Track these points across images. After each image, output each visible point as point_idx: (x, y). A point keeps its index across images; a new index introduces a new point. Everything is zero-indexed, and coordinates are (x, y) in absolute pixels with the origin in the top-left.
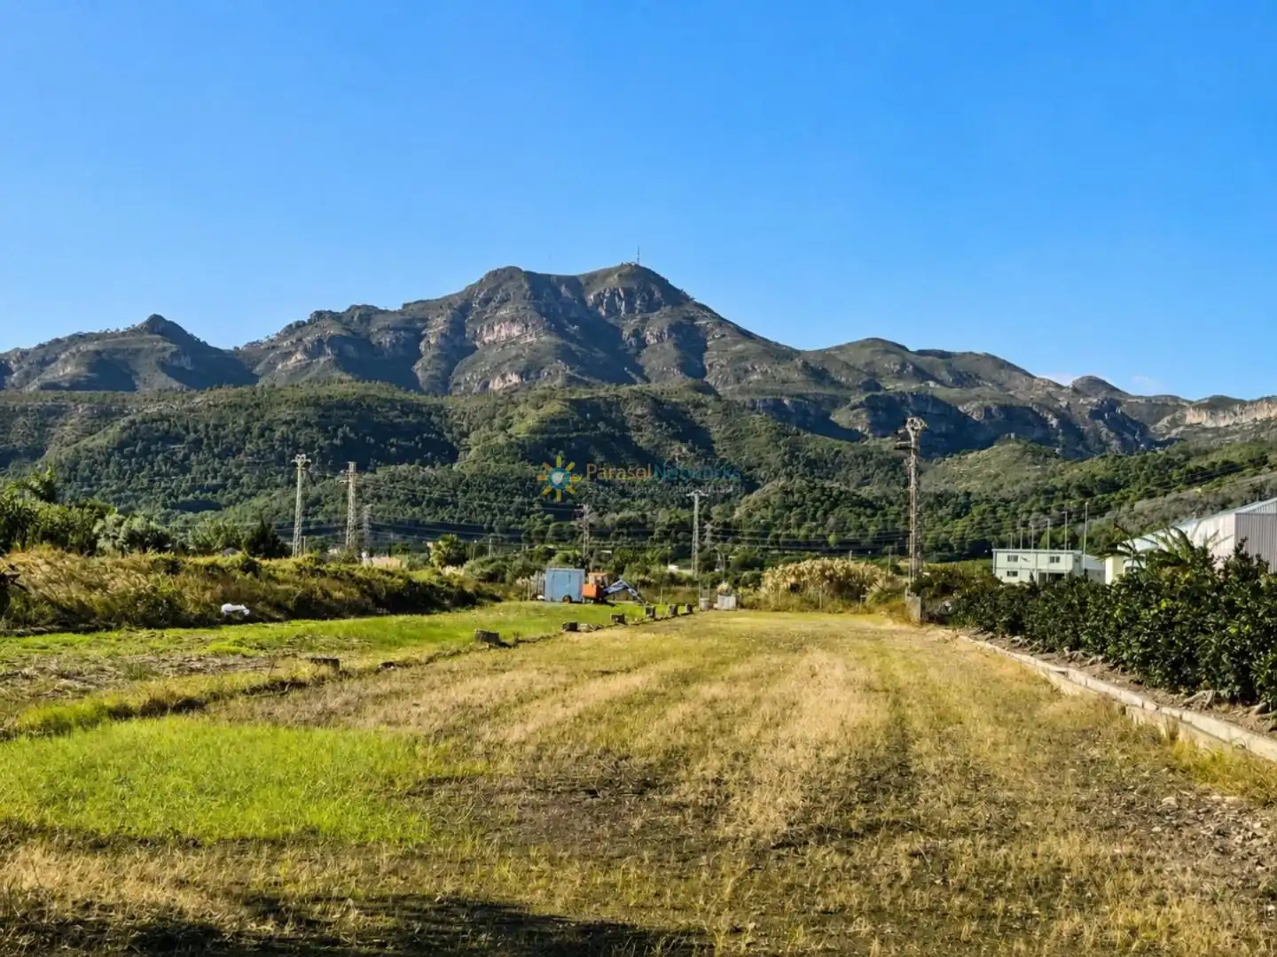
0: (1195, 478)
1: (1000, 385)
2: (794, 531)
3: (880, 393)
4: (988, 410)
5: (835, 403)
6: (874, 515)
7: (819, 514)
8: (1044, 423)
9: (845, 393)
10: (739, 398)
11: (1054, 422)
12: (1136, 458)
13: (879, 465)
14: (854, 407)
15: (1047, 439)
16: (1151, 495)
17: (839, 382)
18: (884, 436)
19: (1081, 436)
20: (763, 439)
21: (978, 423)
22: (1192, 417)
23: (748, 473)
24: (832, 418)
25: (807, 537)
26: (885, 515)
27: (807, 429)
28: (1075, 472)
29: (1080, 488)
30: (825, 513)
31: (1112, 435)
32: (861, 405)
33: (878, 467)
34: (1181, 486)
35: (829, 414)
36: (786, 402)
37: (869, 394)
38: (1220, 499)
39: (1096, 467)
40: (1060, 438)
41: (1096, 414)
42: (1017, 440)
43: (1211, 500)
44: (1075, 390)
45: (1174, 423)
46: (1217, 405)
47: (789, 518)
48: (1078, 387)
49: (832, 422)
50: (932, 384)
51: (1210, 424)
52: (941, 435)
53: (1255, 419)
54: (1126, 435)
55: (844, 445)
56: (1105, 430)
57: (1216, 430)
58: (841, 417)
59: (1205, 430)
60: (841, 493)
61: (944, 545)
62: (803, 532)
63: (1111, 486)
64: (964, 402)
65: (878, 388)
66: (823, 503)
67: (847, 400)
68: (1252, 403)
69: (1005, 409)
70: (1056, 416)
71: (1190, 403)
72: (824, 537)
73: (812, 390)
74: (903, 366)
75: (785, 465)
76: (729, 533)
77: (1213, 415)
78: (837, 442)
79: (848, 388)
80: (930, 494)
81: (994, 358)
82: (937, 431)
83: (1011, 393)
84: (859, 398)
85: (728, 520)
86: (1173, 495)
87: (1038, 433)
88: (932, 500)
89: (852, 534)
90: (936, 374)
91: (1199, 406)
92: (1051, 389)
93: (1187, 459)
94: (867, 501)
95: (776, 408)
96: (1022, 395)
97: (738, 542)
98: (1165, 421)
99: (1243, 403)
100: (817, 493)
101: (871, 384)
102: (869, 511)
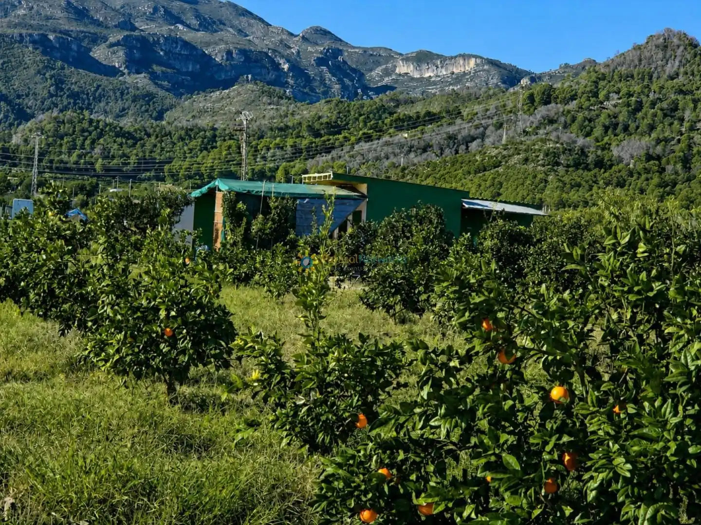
0: (403, 124)
1: (240, 31)
2: (64, 157)
3: (136, 33)
4: (229, 53)
5: (96, 39)
6: (134, 145)
7: (88, 142)
8: (277, 67)
9: (105, 32)
10: (9, 31)
11: (286, 67)
12: (355, 103)
13: (135, 99)
14: (112, 45)
15: (279, 81)
16: (368, 138)
17: (98, 20)
18: (138, 72)
19: (308, 80)
20: (32, 71)
21: (221, 64)
22: (402, 68)
23: (18, 101)
24: (91, 54)
25: (76, 163)
26: (143, 146)
27: (70, 64)
28: (306, 113)
29: (310, 128)
30: (93, 142)
31: (334, 79)
32: (117, 44)
33: (133, 101)
34: (391, 131)
35: (90, 50)
36: (51, 37)
37: (126, 33)
38: (422, 143)
39: (323, 110)
40: (290, 80)
41: (321, 62)
42: (254, 80)
43: (416, 143)
44: (304, 38)
45: (387, 73)
46: (423, 58)
47: (61, 145)
48: (307, 36)
49: (93, 59)
50: (180, 27)
51: (417, 75)
52: (187, 73)
53: (453, 73)
54: (346, 81)
55: (104, 80)
56: (328, 75)
57: (421, 79)
58: (99, 53)
59: (412, 79)
60: (106, 125)
61: (196, 174)
62: (74, 158)
63: (335, 128)
64: (208, 44)
65: (134, 28)
66: (90, 133)
67: (105, 39)
68: (451, 58)
69: (243, 52)
70: (288, 61)
71: (401, 54)
72: (92, 164)
73: (74, 27)
74: (156, 9)
75: (51, 96)
76: (8, 158)
77: (418, 67)
78: (98, 76)
79: (107, 27)
80: (182, 128)
81: (235, 6)
82: (184, 70)
83: (251, 38)
84: (116, 36)
85: (7, 145)
86: (386, 138)
87: (272, 76)
88: (183, 133)
89: (115, 161)
90: (184, 18)
91: (407, 59)
92: (284, 37)
93: (397, 106)
94: (128, 133)
95: (42, 43)
96: (258, 41)
97: (15, 165)
98: (378, 71)
99: (443, 58)
100: (86, 125)
101: (127, 25)
102: (130, 142)
